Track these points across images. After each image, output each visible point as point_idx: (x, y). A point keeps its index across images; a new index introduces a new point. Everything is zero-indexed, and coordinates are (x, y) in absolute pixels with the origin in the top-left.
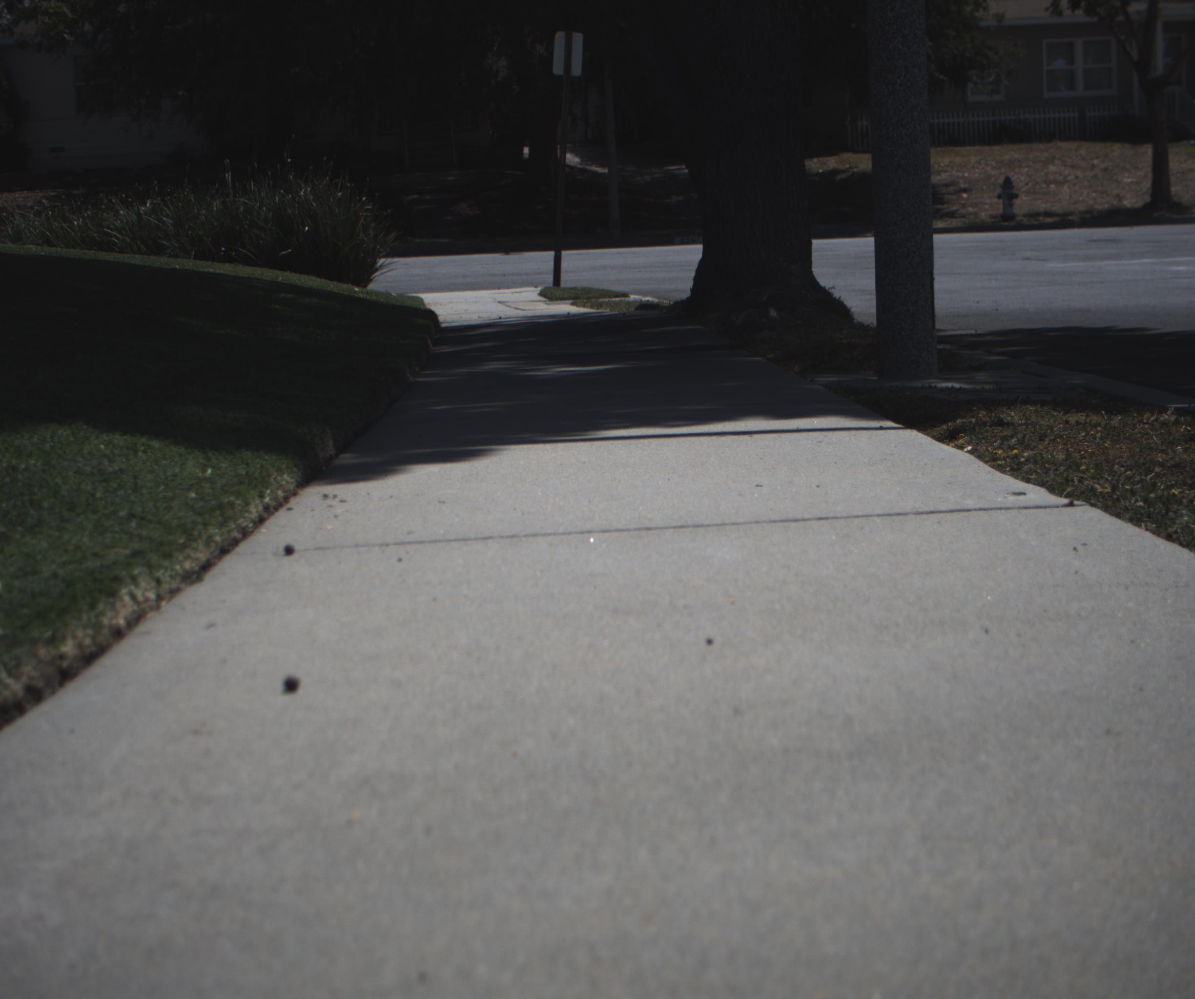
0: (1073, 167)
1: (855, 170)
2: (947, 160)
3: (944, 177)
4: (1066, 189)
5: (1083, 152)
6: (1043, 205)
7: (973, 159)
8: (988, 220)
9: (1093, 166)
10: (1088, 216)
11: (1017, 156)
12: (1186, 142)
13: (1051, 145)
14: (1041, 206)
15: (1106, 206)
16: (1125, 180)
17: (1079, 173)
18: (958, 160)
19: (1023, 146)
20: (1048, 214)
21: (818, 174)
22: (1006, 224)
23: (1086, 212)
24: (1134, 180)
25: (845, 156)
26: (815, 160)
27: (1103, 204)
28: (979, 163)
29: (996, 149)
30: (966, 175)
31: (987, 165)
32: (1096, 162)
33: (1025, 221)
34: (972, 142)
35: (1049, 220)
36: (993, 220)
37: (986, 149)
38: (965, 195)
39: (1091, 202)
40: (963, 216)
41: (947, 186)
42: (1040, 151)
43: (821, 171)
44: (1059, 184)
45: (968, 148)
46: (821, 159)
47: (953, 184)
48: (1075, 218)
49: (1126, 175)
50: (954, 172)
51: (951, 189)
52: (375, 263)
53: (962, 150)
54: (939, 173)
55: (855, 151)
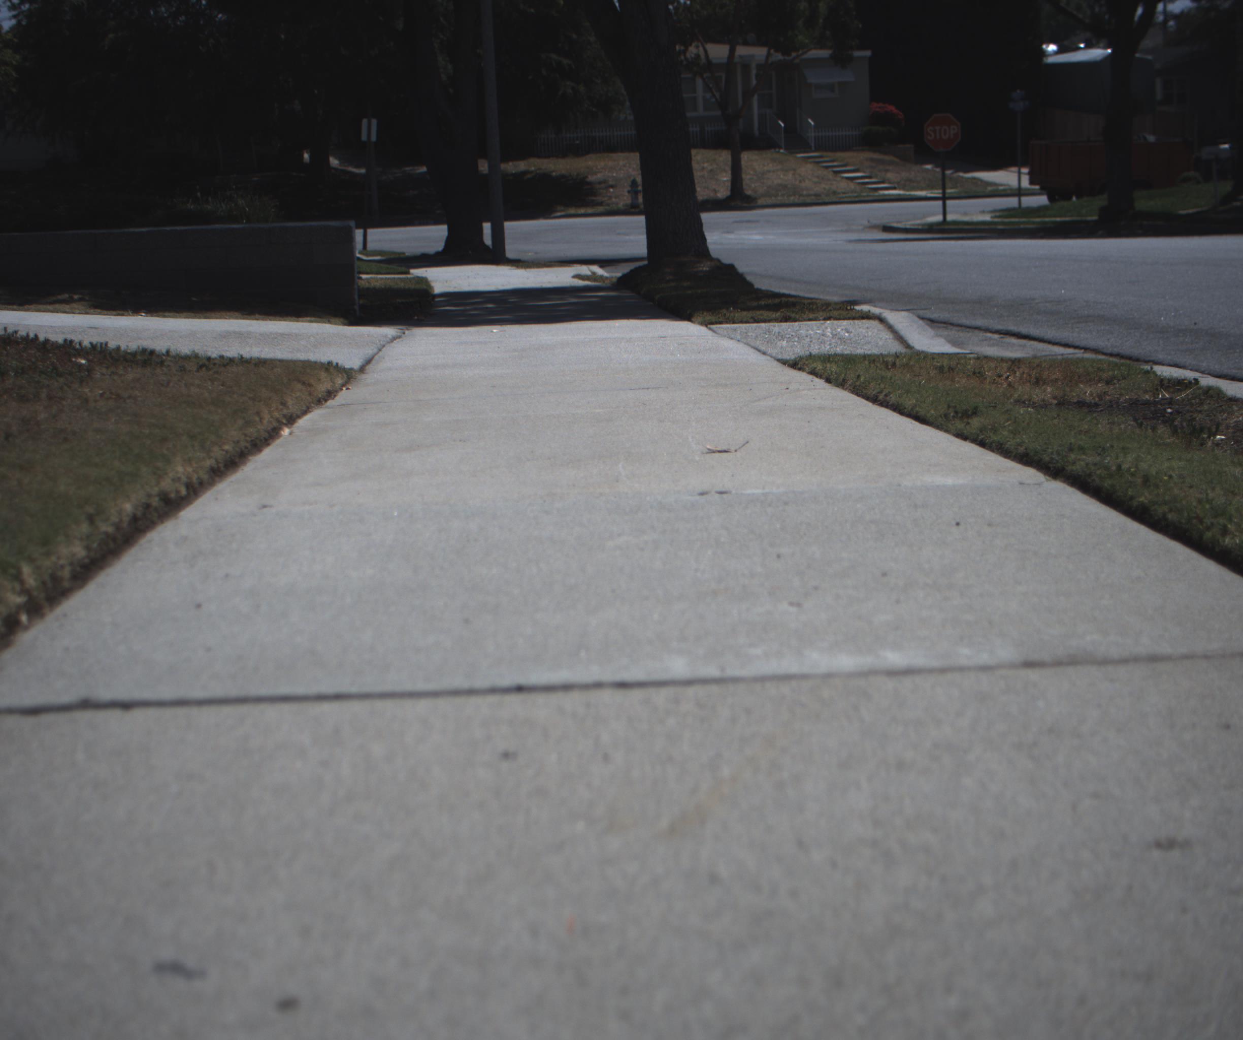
1: (538, 171)
2: (602, 164)
3: (599, 176)
7: (621, 163)
8: (622, 207)
9: (703, 168)
12: (773, 150)
15: (705, 198)
18: (611, 164)
21: (513, 175)
22: (633, 210)
25: (532, 160)
26: (511, 164)
27: (703, 196)
28: (624, 166)
30: (614, 175)
32: (706, 165)
34: (622, 151)
36: (625, 208)
38: (611, 190)
40: (608, 205)
41: (600, 183)
43: (514, 172)
45: (620, 154)
46: (514, 163)
47: (605, 182)
49: (724, 174)
50: (607, 172)
51: (603, 185)
53: (614, 155)
54: (596, 173)
55: (539, 157)
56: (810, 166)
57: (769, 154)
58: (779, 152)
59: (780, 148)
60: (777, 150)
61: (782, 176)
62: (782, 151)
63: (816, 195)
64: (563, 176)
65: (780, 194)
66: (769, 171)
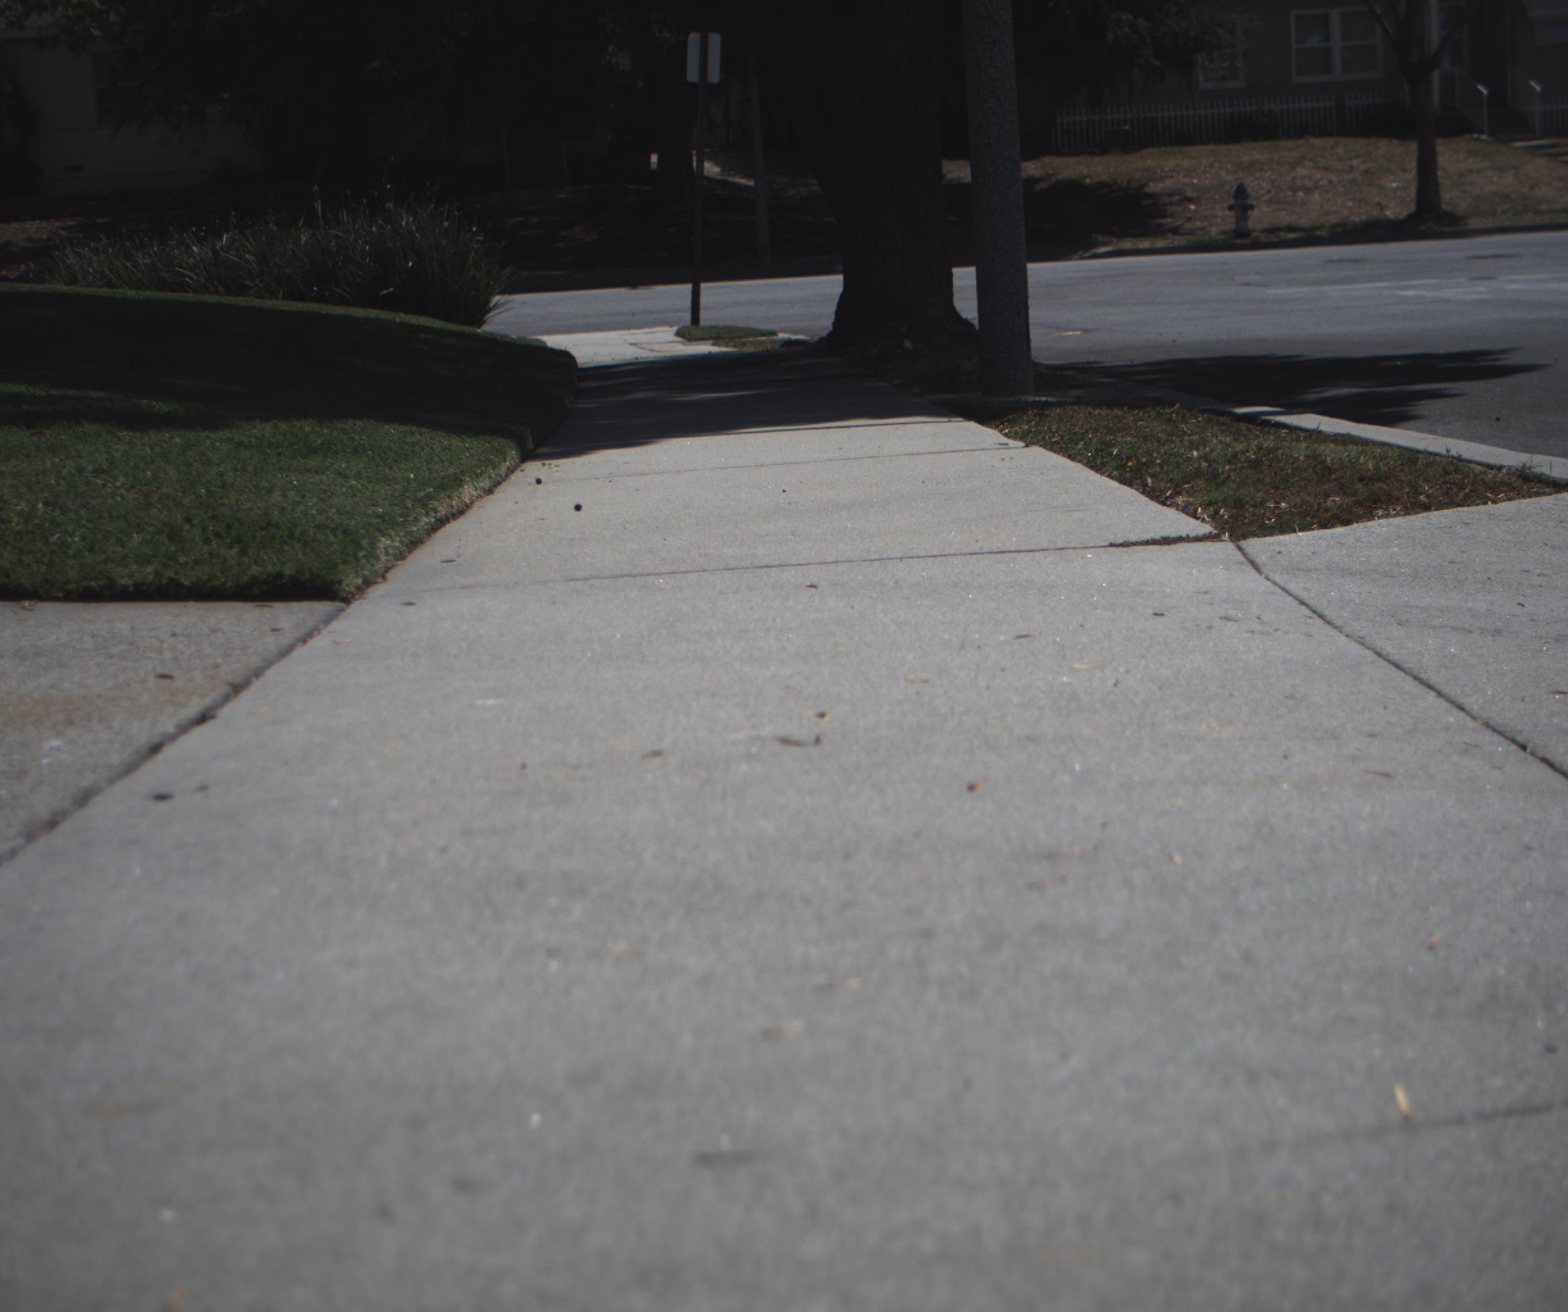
0: (1327, 169)
1: (1059, 177)
2: (1172, 163)
3: (1168, 184)
4: (1316, 197)
5: (1340, 151)
6: (1288, 218)
7: (1205, 162)
8: (1218, 237)
9: (1352, 168)
10: (1339, 230)
11: (1258, 157)
12: (1468, 136)
13: (1301, 142)
14: (1285, 218)
15: (1364, 218)
16: (1389, 185)
17: (1333, 177)
18: (1186, 163)
19: (1267, 144)
20: (1291, 229)
22: (1239, 241)
23: (1338, 225)
24: (1400, 185)
25: (1048, 159)
27: (1360, 215)
28: (1211, 166)
29: (1234, 148)
30: (1195, 181)
31: (1221, 168)
32: (1355, 162)
33: (1263, 238)
34: (1202, 143)
35: (1292, 236)
36: (1223, 237)
37: (1222, 148)
38: (1193, 207)
39: (1346, 213)
40: (1190, 233)
41: (1170, 195)
42: (1289, 150)
44: (1308, 190)
45: (1200, 148)
47: (1178, 193)
48: (1323, 233)
49: (1391, 178)
50: (1180, 178)
51: (1176, 199)
52: (488, 301)
53: (1192, 150)
54: (1162, 179)
55: (1060, 154)
56: (1541, 162)
58: (1478, 139)
59: (1481, 132)
60: (1475, 136)
61: (1495, 178)
62: (1483, 137)
64: (1102, 185)
65: (1499, 210)
66: (1471, 171)
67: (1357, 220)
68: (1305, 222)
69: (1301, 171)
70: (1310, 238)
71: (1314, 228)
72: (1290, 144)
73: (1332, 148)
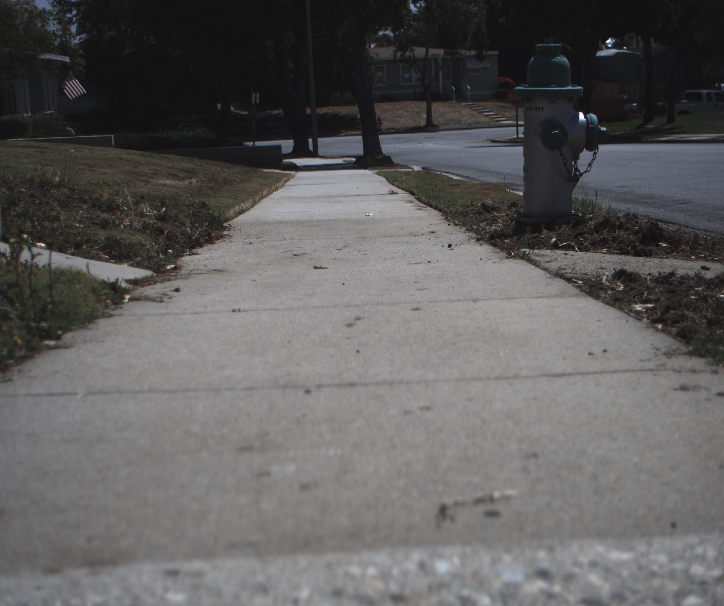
0: (407, 111)
1: (333, 113)
4: (403, 119)
5: (412, 105)
9: (414, 111)
10: (406, 129)
12: (449, 101)
13: (402, 103)
14: (393, 125)
15: (414, 126)
17: (408, 114)
19: (392, 103)
20: (393, 129)
21: (320, 115)
25: (330, 107)
26: (319, 109)
29: (382, 104)
32: (415, 109)
35: (392, 131)
39: (409, 124)
42: (398, 105)
43: (321, 113)
44: (400, 117)
46: (322, 109)
48: (401, 130)
49: (424, 114)
55: (333, 106)
56: (467, 109)
57: (447, 103)
58: (452, 102)
59: (453, 100)
61: (453, 114)
62: (454, 102)
63: (469, 124)
64: (345, 115)
65: (451, 123)
66: (447, 112)
67: (412, 126)
68: (398, 127)
69: (400, 112)
70: (398, 131)
71: (399, 129)
72: (399, 103)
73: (410, 105)
